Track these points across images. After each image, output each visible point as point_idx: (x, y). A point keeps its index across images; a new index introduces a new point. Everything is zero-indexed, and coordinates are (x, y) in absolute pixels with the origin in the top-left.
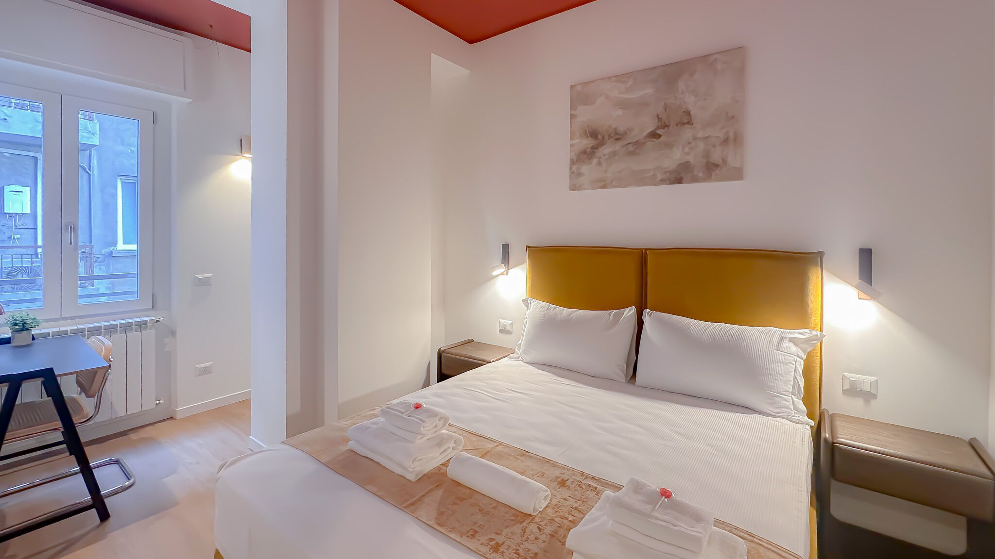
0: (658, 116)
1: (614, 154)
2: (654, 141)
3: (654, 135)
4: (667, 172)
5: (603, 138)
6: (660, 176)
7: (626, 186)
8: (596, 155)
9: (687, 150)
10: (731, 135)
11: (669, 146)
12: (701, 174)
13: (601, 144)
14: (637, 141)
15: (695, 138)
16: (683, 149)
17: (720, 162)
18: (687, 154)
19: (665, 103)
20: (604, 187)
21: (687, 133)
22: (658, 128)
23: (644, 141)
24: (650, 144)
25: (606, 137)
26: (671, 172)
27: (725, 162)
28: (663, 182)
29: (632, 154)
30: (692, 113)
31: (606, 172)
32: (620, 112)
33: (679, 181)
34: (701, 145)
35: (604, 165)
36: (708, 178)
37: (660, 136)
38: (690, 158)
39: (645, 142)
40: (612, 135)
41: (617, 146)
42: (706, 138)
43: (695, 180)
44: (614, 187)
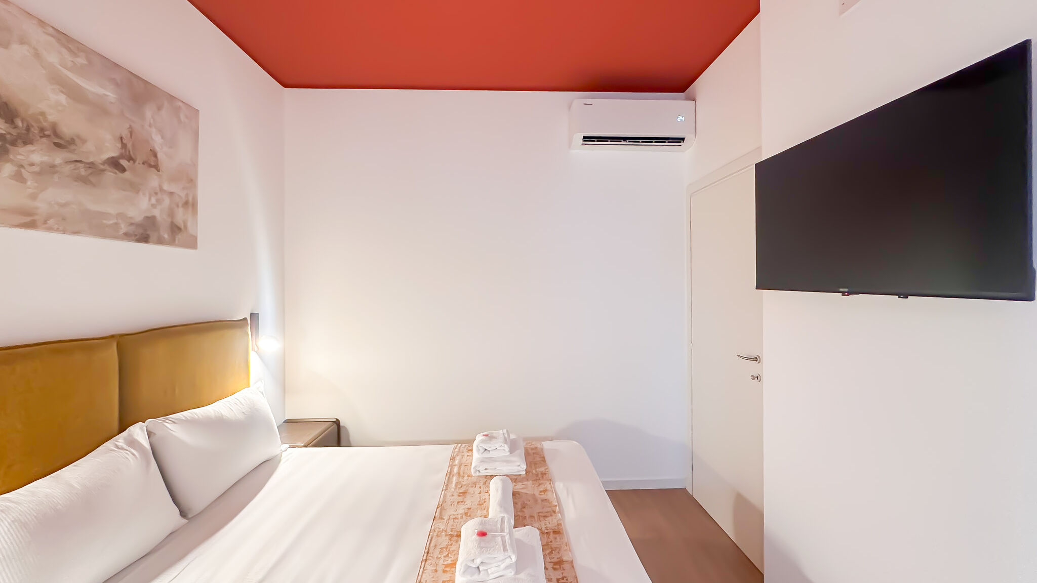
0: (121, 138)
1: (51, 169)
2: (116, 173)
3: (115, 164)
4: (132, 224)
5: (28, 129)
6: (124, 228)
7: (75, 233)
8: (11, 157)
9: (153, 200)
10: (190, 199)
11: (135, 188)
12: (166, 236)
13: (25, 139)
14: (92, 163)
15: (161, 190)
16: (150, 199)
17: (182, 226)
18: (153, 206)
19: (130, 127)
20: (31, 225)
21: (154, 181)
22: (122, 156)
23: (102, 167)
24: (110, 175)
25: (35, 130)
26: (138, 225)
27: (185, 226)
28: (127, 236)
29: (84, 180)
30: (159, 155)
31: (34, 197)
32: (63, 99)
33: (144, 239)
34: (167, 201)
35: (29, 183)
36: (172, 242)
37: (123, 170)
38: (156, 213)
39: (103, 170)
40: (47, 133)
41: (59, 158)
42: (171, 194)
43: (160, 241)
44: (50, 229)
